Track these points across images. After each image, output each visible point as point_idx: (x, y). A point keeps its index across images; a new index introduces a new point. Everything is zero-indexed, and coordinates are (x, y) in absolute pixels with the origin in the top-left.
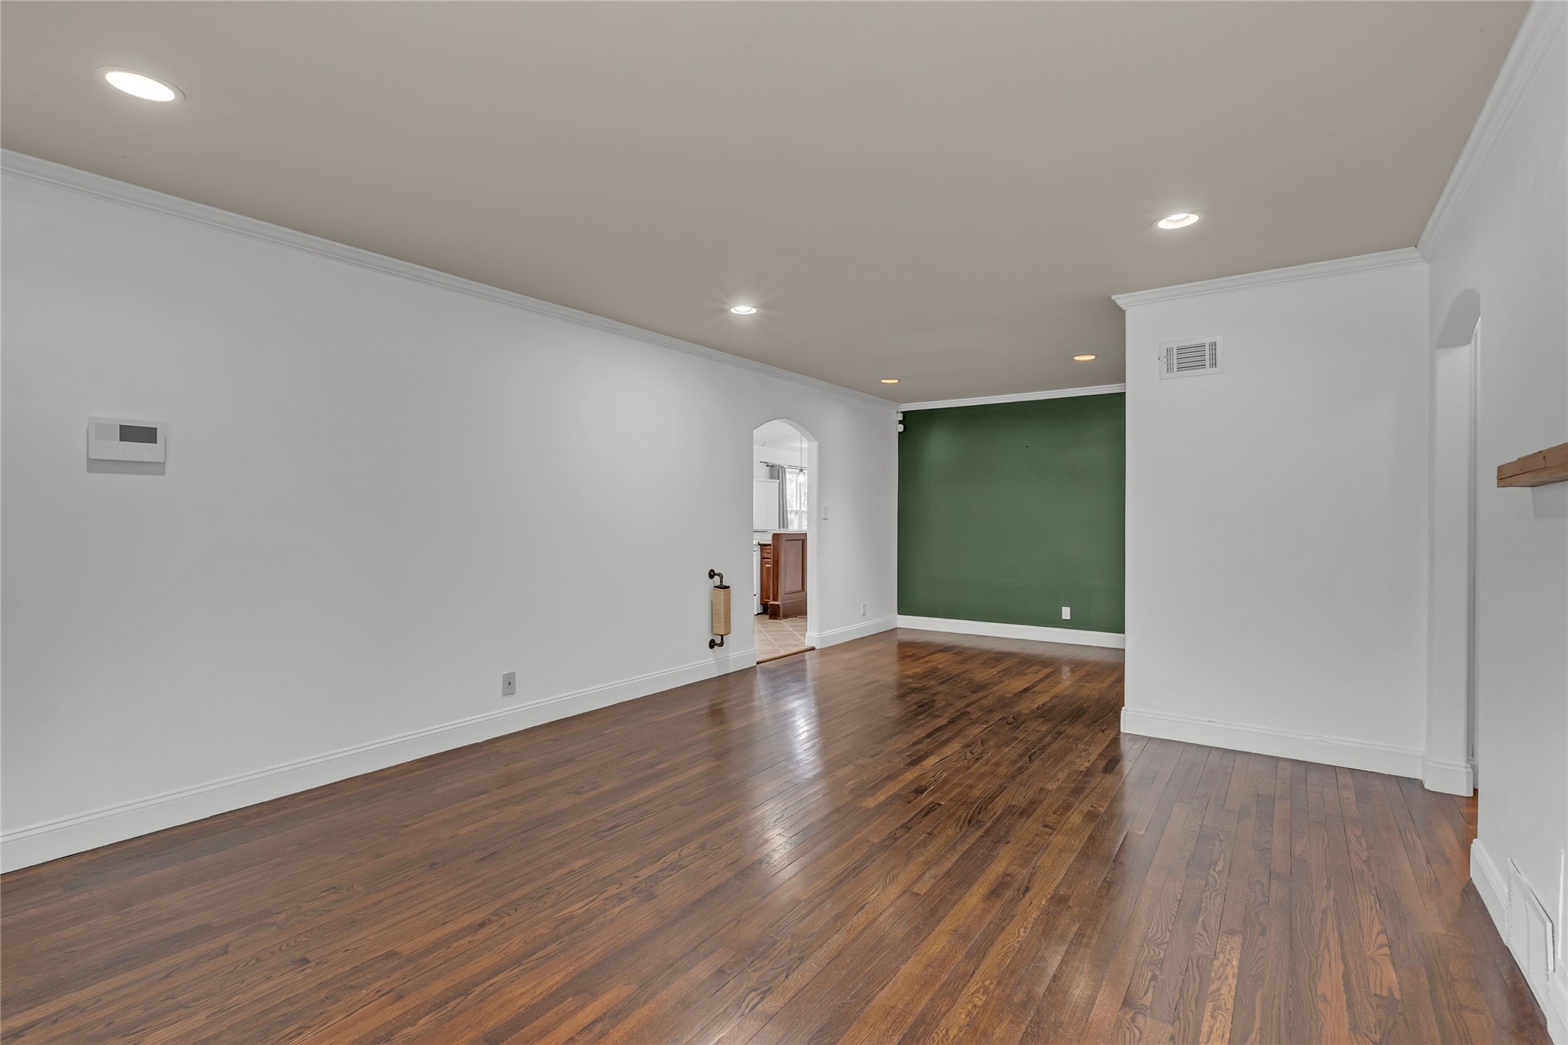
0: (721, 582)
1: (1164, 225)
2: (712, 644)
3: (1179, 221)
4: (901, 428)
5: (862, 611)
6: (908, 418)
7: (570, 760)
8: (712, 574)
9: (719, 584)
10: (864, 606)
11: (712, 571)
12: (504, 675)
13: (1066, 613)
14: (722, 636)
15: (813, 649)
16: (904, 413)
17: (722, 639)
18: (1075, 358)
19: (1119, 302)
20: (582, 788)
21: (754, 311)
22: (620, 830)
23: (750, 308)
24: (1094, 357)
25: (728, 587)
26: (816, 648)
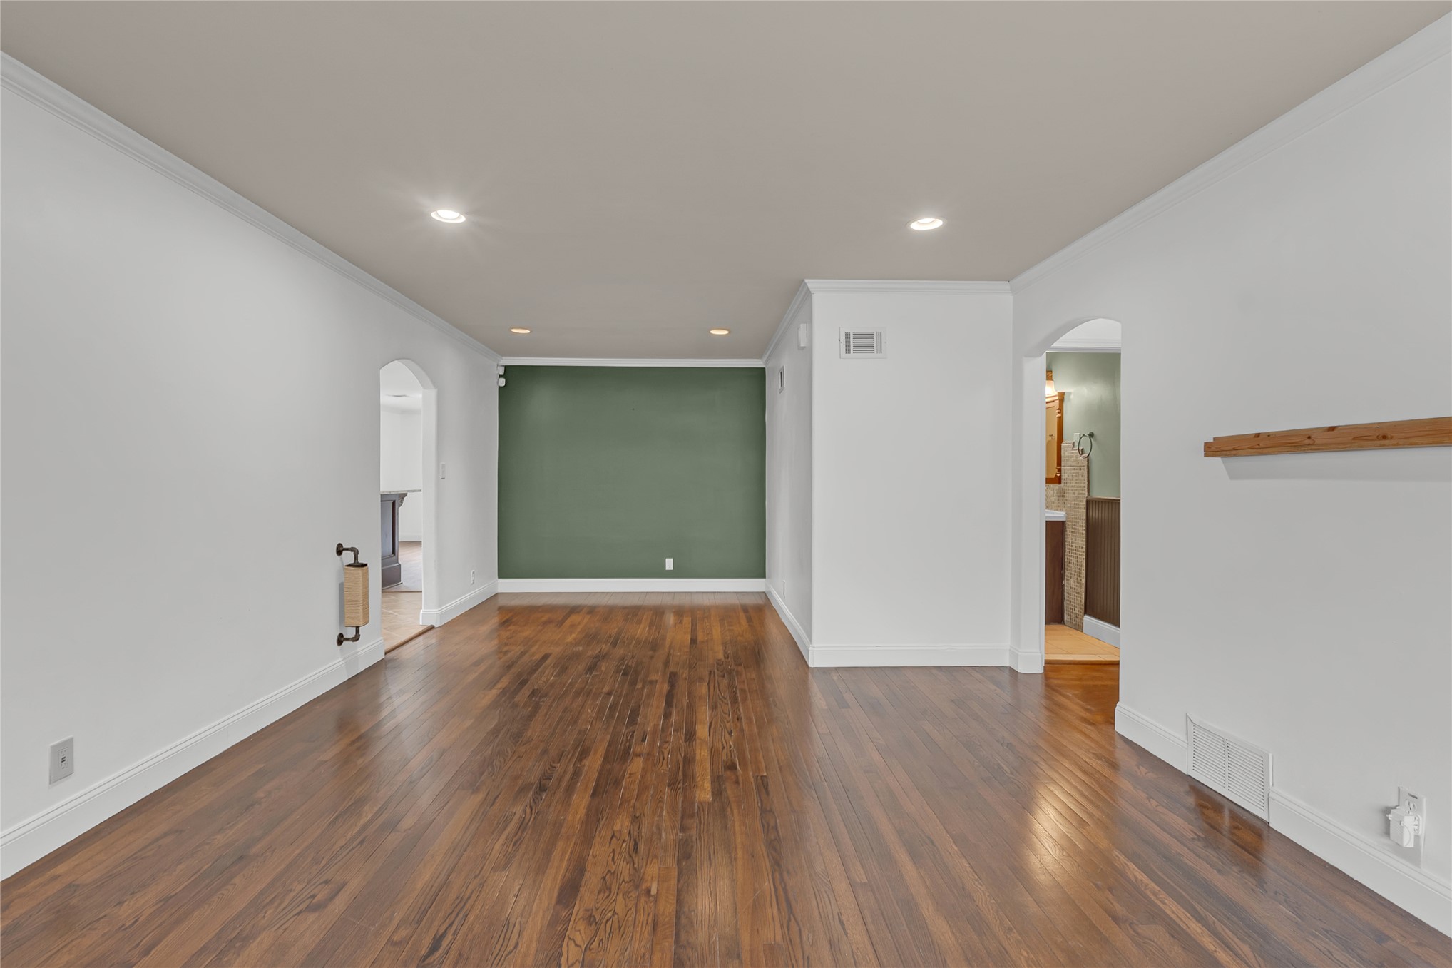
0: (356, 558)
1: (915, 226)
2: (341, 640)
3: (927, 224)
4: (502, 382)
5: (472, 579)
6: (509, 372)
7: (242, 858)
8: (340, 550)
9: (352, 561)
10: (473, 572)
11: (340, 545)
12: (54, 748)
13: (669, 564)
14: (357, 628)
15: (432, 628)
16: (506, 368)
17: (357, 631)
18: (712, 332)
19: (810, 286)
20: (314, 896)
21: (463, 219)
22: (451, 943)
23: (457, 214)
24: (727, 332)
25: (366, 565)
26: (436, 626)
